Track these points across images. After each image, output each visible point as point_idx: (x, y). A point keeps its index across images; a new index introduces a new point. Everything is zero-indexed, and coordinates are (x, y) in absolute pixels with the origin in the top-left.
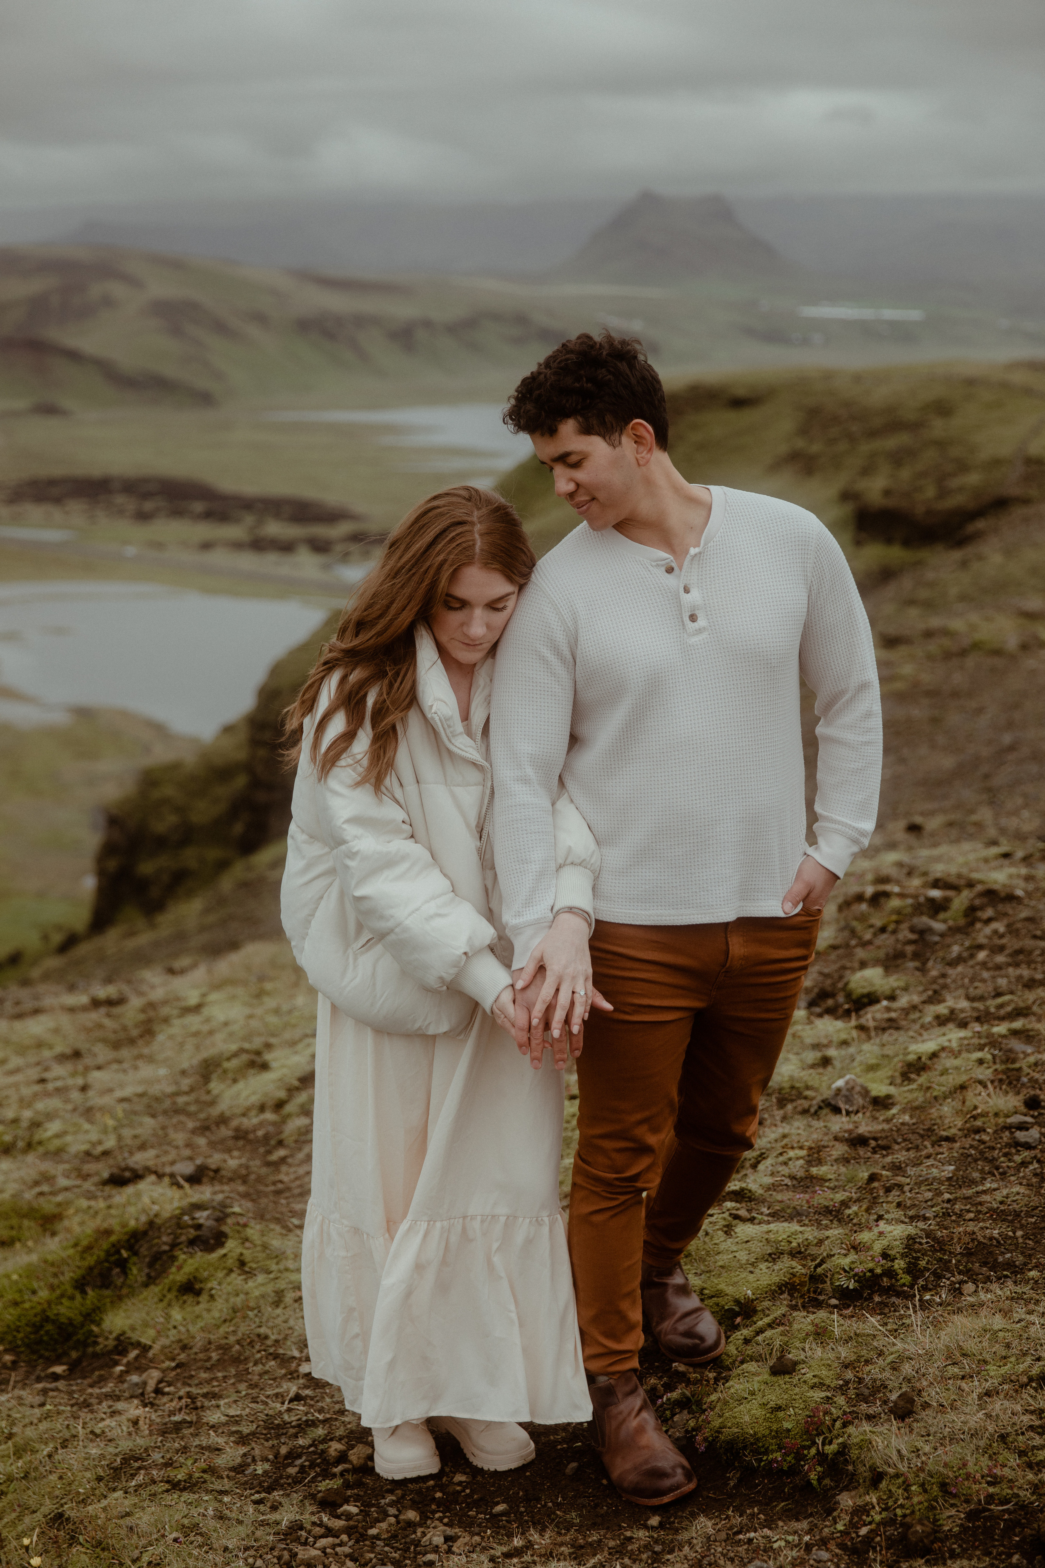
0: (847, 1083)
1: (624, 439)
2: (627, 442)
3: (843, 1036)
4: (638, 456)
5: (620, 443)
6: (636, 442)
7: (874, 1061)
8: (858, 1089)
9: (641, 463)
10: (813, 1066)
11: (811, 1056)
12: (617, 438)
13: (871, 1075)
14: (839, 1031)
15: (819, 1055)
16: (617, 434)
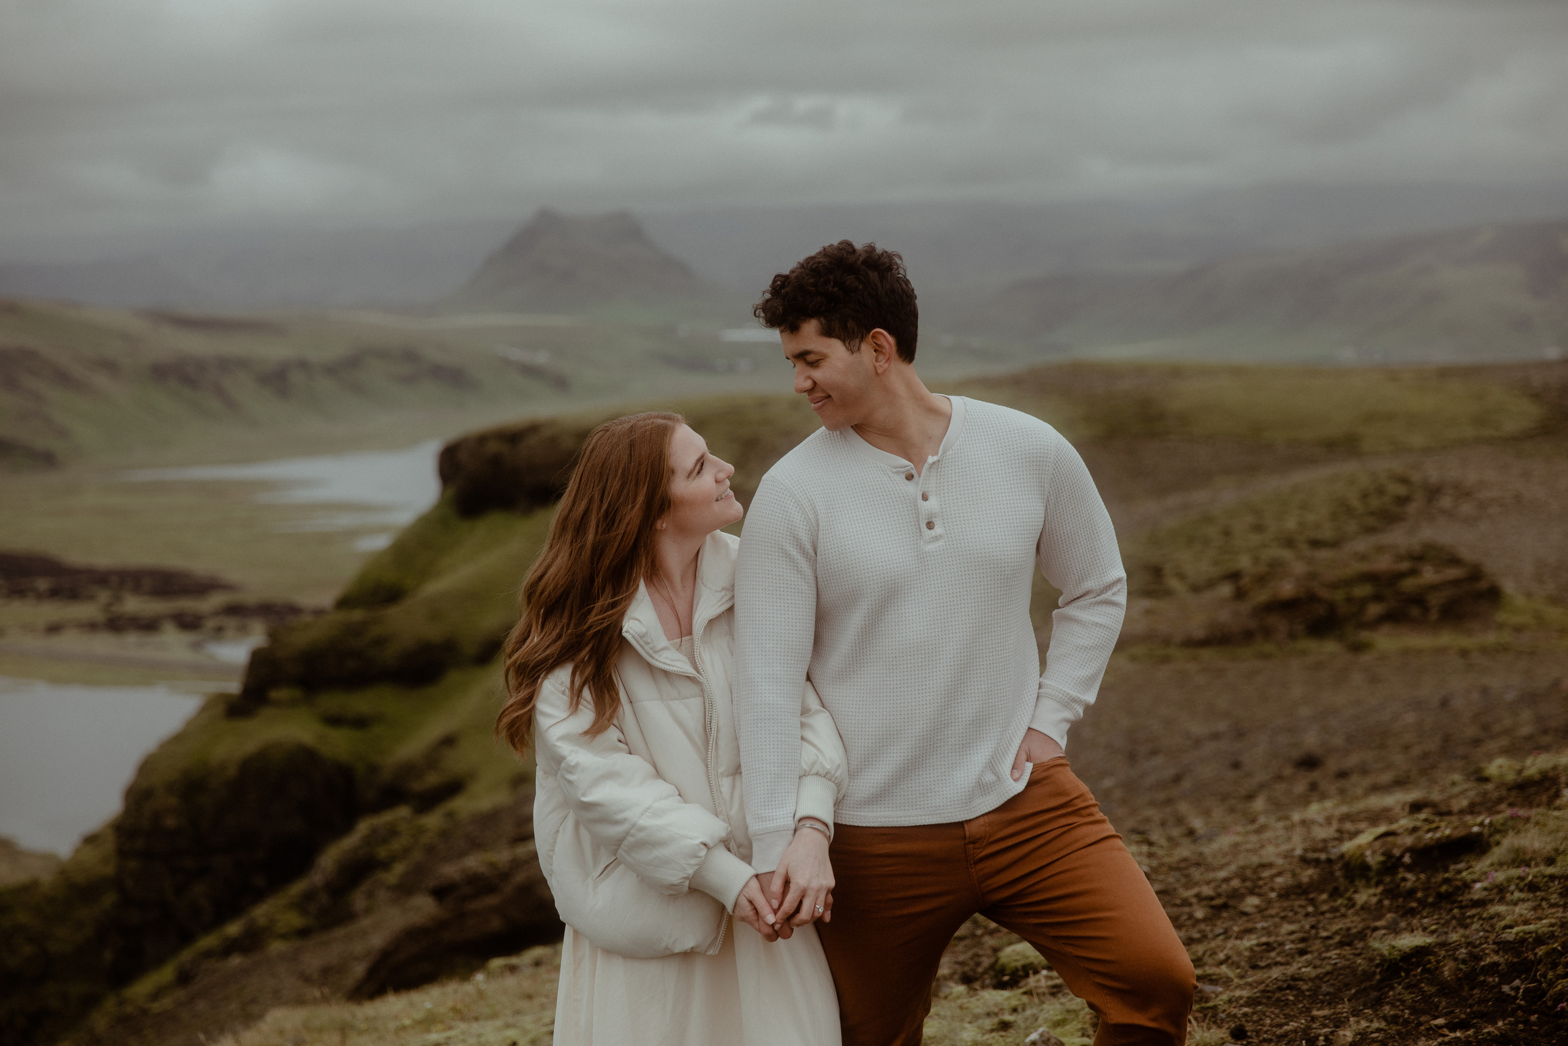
0: (1041, 1035)
1: (864, 347)
2: (866, 351)
3: (1014, 1003)
4: (877, 364)
5: (859, 349)
6: (875, 351)
7: (1059, 1017)
8: (1053, 1041)
9: (879, 371)
10: (992, 1031)
11: (988, 1023)
12: (857, 344)
13: (1059, 1030)
14: (1008, 998)
15: (996, 1020)
16: (857, 341)
